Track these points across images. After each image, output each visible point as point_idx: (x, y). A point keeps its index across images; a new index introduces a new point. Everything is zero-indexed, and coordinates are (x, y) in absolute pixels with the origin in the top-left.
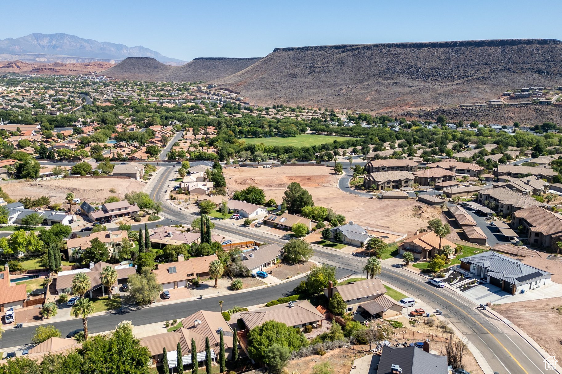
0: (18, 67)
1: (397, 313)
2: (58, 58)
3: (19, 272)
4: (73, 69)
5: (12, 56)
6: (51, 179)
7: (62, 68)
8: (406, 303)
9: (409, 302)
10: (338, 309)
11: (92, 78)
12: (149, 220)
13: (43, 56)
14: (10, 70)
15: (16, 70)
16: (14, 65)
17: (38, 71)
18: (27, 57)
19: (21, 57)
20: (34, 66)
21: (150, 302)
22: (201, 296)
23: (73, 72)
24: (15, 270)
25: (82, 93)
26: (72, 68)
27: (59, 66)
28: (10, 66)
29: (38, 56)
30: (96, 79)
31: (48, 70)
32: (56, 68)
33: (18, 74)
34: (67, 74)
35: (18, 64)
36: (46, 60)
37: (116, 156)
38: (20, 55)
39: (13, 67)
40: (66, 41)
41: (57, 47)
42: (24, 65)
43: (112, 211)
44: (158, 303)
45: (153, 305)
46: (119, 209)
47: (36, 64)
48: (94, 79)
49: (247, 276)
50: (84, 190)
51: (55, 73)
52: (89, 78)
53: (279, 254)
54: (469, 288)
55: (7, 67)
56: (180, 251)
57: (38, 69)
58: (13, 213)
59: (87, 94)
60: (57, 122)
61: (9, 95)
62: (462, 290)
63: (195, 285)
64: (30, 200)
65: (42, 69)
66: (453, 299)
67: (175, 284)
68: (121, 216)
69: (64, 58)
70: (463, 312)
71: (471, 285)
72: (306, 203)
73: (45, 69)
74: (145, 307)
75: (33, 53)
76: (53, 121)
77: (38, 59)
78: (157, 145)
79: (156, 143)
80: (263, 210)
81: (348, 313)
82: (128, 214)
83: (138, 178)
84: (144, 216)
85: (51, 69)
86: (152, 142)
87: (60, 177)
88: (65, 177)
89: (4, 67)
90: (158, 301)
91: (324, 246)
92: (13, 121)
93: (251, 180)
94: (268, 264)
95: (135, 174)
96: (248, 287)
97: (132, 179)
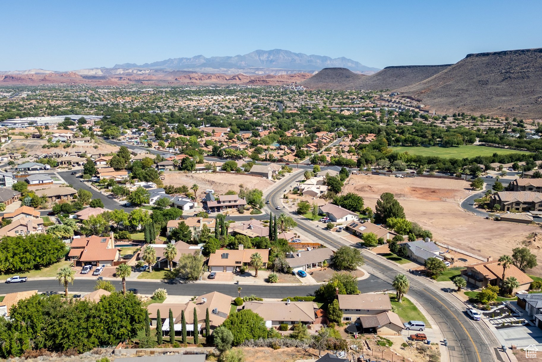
0: (240, 79)
1: (395, 332)
2: (273, 71)
3: (127, 240)
5: (238, 70)
6: (203, 172)
7: (272, 79)
8: (413, 325)
9: (416, 325)
10: (333, 315)
11: (291, 88)
12: (251, 214)
13: (261, 69)
14: (234, 82)
15: (238, 82)
16: (237, 78)
18: (249, 70)
19: (245, 71)
21: (196, 279)
22: (238, 282)
23: (280, 83)
24: (124, 238)
25: (278, 101)
26: (279, 80)
27: (270, 78)
28: (234, 79)
29: (257, 69)
30: (294, 88)
31: (261, 82)
32: (267, 80)
33: (238, 85)
34: (274, 84)
35: (240, 77)
36: (263, 73)
37: (268, 158)
38: (244, 69)
40: (281, 56)
41: (274, 61)
42: (244, 77)
43: (224, 202)
44: (203, 280)
45: (198, 282)
46: (230, 202)
48: (293, 88)
49: (287, 273)
50: (220, 183)
51: (265, 84)
52: (289, 88)
53: (328, 257)
54: (508, 326)
55: (232, 79)
56: (242, 242)
57: (253, 81)
58: (154, 196)
59: (281, 102)
60: (244, 126)
61: (223, 103)
62: (497, 328)
63: (242, 273)
64: (173, 187)
65: (256, 80)
66: (477, 334)
67: (225, 268)
68: (230, 207)
69: (277, 70)
70: (475, 347)
71: (513, 325)
72: (395, 215)
73: (259, 80)
74: (191, 282)
75: (254, 67)
76: (241, 125)
77: (257, 72)
78: (311, 149)
79: (311, 148)
80: (353, 216)
81: (346, 322)
82: (237, 206)
83: (270, 178)
84: (248, 210)
85: (263, 80)
86: (307, 147)
87: (210, 171)
88: (213, 172)
89: (229, 79)
90: (204, 279)
91: (387, 259)
92: (214, 124)
93: (369, 188)
94: (314, 265)
95: (267, 174)
96: (283, 282)
97: (264, 178)
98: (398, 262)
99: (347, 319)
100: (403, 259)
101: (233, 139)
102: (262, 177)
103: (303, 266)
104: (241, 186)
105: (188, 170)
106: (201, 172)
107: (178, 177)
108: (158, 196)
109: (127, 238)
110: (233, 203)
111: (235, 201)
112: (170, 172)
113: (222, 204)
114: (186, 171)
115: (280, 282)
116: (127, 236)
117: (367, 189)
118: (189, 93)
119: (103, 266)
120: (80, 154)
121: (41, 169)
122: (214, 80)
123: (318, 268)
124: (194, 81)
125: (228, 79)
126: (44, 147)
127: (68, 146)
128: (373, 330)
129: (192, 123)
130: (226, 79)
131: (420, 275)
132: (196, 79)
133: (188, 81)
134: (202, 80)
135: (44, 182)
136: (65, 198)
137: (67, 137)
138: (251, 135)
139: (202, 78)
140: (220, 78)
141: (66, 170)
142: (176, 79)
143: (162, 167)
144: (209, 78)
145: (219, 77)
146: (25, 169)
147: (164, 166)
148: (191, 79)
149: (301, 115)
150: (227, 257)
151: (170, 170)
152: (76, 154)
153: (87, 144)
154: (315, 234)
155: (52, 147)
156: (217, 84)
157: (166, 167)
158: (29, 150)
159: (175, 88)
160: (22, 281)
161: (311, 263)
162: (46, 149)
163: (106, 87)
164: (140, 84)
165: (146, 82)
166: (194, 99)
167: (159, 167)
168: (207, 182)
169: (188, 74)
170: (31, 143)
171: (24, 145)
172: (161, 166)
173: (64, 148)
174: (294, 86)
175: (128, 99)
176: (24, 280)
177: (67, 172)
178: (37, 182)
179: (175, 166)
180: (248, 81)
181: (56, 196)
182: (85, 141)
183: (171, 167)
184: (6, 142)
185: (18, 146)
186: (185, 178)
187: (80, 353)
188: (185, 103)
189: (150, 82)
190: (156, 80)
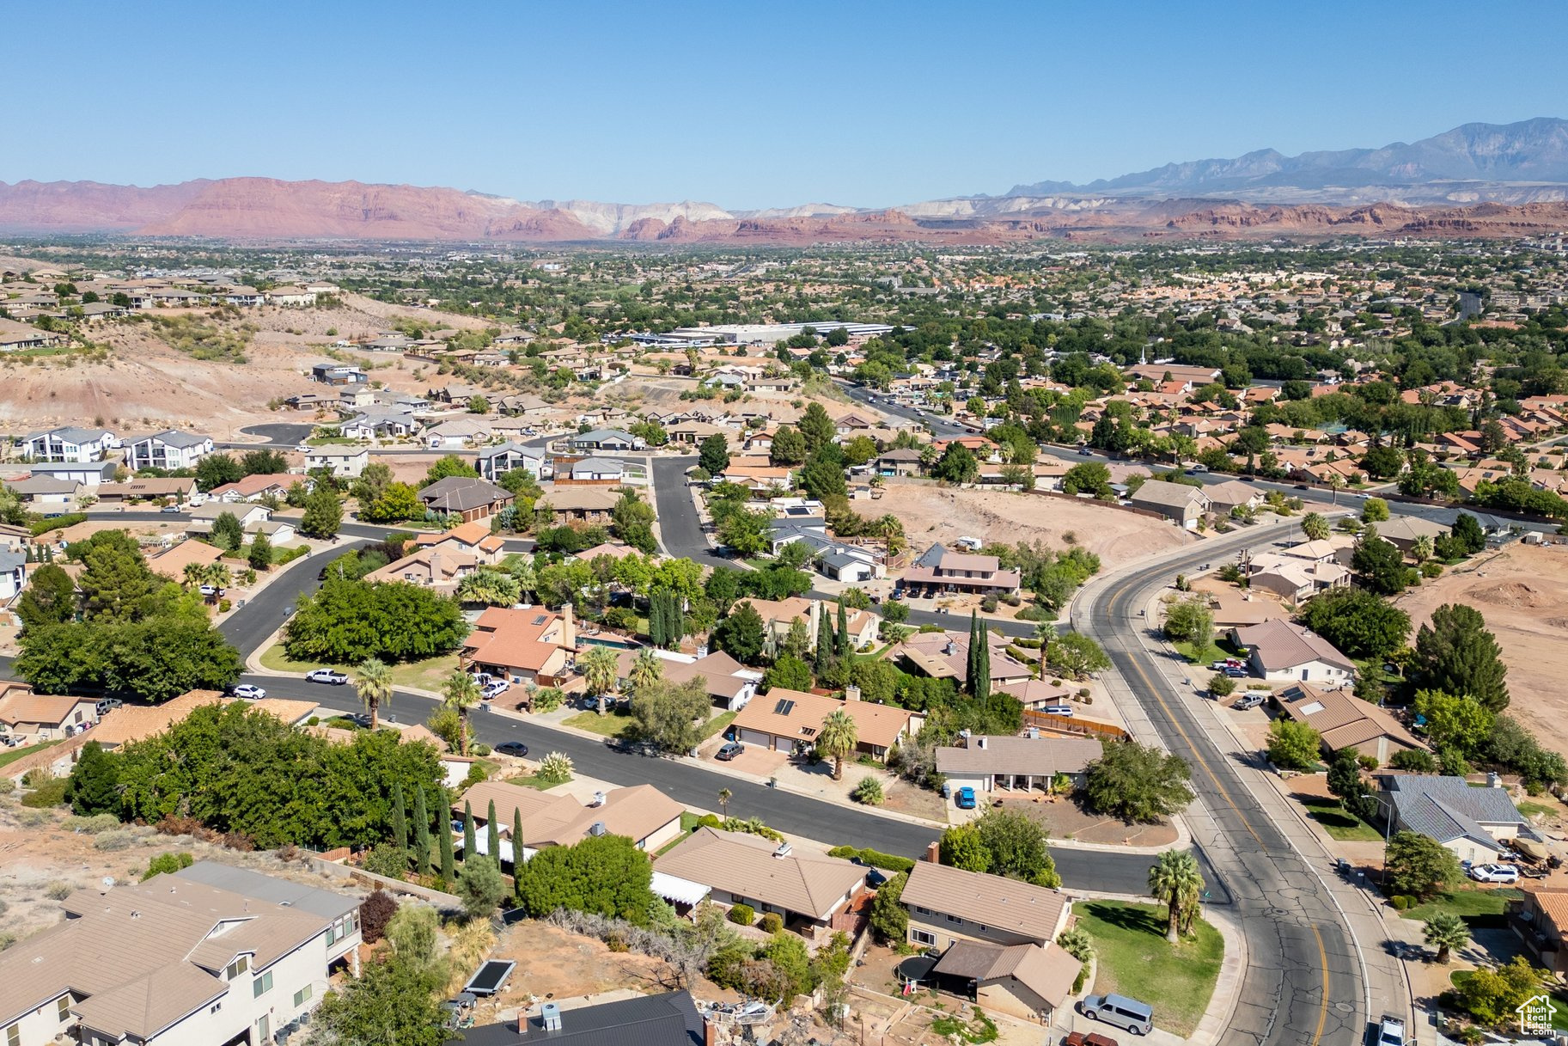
0: (1377, 220)
2: (1513, 190)
4: (1520, 222)
5: (1388, 190)
6: (994, 489)
7: (1493, 219)
8: (1109, 1008)
9: (1119, 1011)
11: (1547, 247)
12: (1016, 617)
13: (1471, 187)
14: (1352, 229)
15: (1368, 228)
16: (1367, 217)
17: (1419, 230)
18: (1426, 191)
19: (1410, 193)
20: (1420, 216)
21: (687, 751)
23: (1519, 229)
24: (618, 626)
25: (1472, 290)
26: (1519, 219)
27: (1487, 214)
28: (1356, 219)
29: (1457, 187)
30: (1559, 248)
31: (1448, 227)
32: (1471, 220)
33: (1365, 239)
34: (1500, 235)
35: (1378, 211)
36: (1476, 197)
38: (1409, 187)
39: (1363, 221)
40: (1552, 140)
41: (1524, 160)
42: (1393, 213)
44: (702, 760)
45: (686, 760)
47: (1425, 212)
48: (1555, 247)
49: (927, 785)
50: (1011, 523)
51: (1464, 234)
52: (1539, 247)
55: (1349, 221)
57: (1419, 224)
58: (786, 535)
59: (1481, 292)
61: (1272, 293)
63: (810, 761)
65: (1431, 223)
67: (773, 739)
73: (1440, 223)
74: (668, 758)
75: (1446, 181)
77: (1452, 197)
78: (1452, 450)
79: (1454, 444)
80: (1334, 670)
81: (920, 945)
82: (979, 589)
83: (1191, 524)
84: (1014, 604)
85: (1457, 223)
86: (1441, 440)
87: (1016, 487)
88: (1024, 490)
89: (1340, 221)
90: (703, 755)
91: (1311, 815)
92: (1185, 358)
93: (1519, 592)
94: (1021, 782)
95: (1181, 510)
96: (895, 809)
97: (1171, 522)
98: (1335, 830)
99: (924, 937)
100: (1362, 825)
101: (1208, 404)
102: (1161, 518)
103: (981, 777)
104: (1069, 538)
105: (951, 479)
106: (988, 487)
107: (918, 495)
108: (799, 537)
109: (624, 627)
110: (976, 580)
111: (985, 575)
112: (910, 479)
113: (945, 578)
114: (943, 480)
115: (887, 807)
116: (625, 622)
117: (1508, 595)
118: (1183, 264)
119: (516, 681)
120: (751, 418)
121: (623, 447)
122: (1288, 225)
123: (1033, 793)
124: (1224, 227)
125: (1335, 219)
126: (683, 397)
127: (734, 398)
128: (963, 986)
129: (1119, 352)
130: (1330, 221)
131: (1361, 884)
132: (1233, 223)
133: (1206, 227)
134: (1249, 224)
135: (603, 477)
136: (596, 517)
137: (747, 374)
138: (1278, 393)
139: (1252, 220)
140: (1310, 216)
141: (678, 454)
142: (1171, 224)
143: (888, 466)
144: (1275, 217)
145: (1305, 215)
146: (590, 445)
147: (893, 462)
148: (1215, 221)
149: (1522, 337)
150: (786, 713)
151: (909, 475)
152: (743, 418)
153: (782, 395)
154: (1155, 701)
155: (699, 397)
156: (1292, 236)
157: (900, 466)
158: (652, 402)
159: (1149, 249)
160: (334, 682)
161: (1011, 773)
162: (687, 403)
163: (966, 248)
164: (1062, 238)
165: (1082, 233)
166: (1186, 282)
167: (882, 465)
168: (981, 517)
169: (1208, 209)
170: (663, 385)
171: (645, 389)
172: (886, 461)
173: (726, 401)
174: (1559, 241)
175: (999, 282)
176: (338, 679)
177: (676, 459)
178: (588, 476)
179: (923, 465)
180: (1400, 224)
181: (575, 511)
182: (779, 388)
183: (913, 468)
184: (612, 379)
185: (632, 390)
186: (934, 500)
187: (258, 848)
188: (1154, 293)
189: (1090, 233)
190: (1109, 227)
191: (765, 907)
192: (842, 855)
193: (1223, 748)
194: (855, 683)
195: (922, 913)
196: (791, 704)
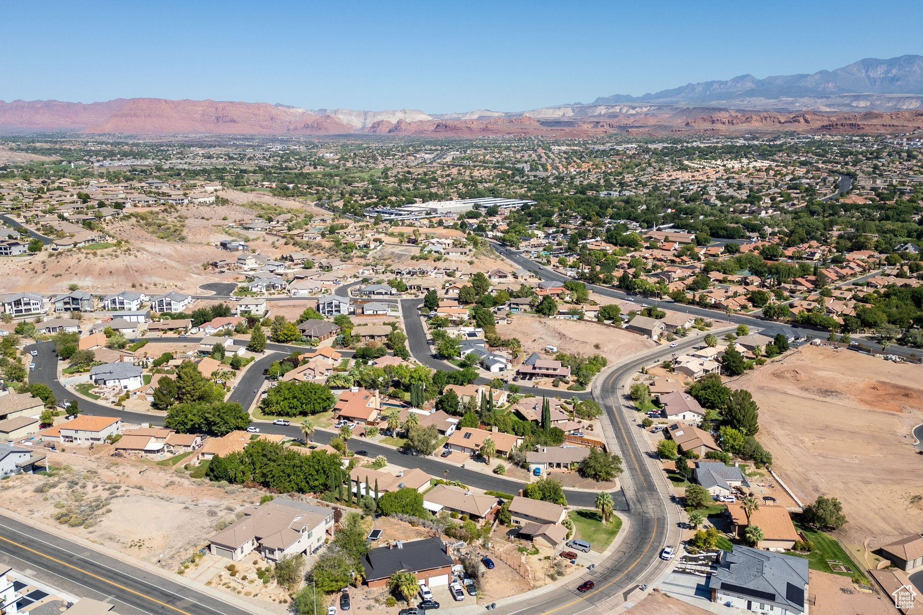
0: (807, 121)
1: (549, 545)
2: (890, 99)
4: (888, 124)
5: (817, 100)
6: (564, 318)
7: (874, 121)
8: (576, 544)
9: (579, 545)
11: (898, 144)
13: (865, 98)
14: (792, 127)
15: (801, 127)
16: (801, 119)
17: (830, 129)
18: (839, 100)
19: (830, 101)
20: (832, 119)
21: (430, 454)
23: (888, 128)
24: (396, 397)
25: (847, 174)
27: (871, 118)
28: (795, 121)
29: (857, 98)
30: (905, 144)
31: (846, 127)
32: (860, 123)
33: (798, 134)
34: (876, 132)
35: (807, 116)
36: (868, 104)
37: (697, 299)
38: (829, 98)
39: (799, 122)
40: (914, 69)
42: (817, 116)
43: (540, 368)
44: (435, 457)
45: (429, 457)
46: (548, 369)
47: (835, 116)
48: (902, 144)
49: (523, 467)
50: (571, 338)
52: (893, 143)
53: (580, 459)
54: (690, 573)
55: (791, 122)
57: (831, 125)
58: (467, 349)
59: (852, 176)
61: (736, 176)
62: (675, 571)
63: (478, 457)
65: (837, 125)
67: (463, 449)
68: (547, 376)
69: (901, 98)
71: (697, 573)
73: (842, 125)
74: (422, 456)
75: (851, 94)
77: (854, 104)
78: (799, 287)
79: (801, 284)
80: (696, 415)
81: (516, 524)
82: (552, 376)
83: (655, 338)
84: (567, 383)
85: (851, 125)
86: (796, 283)
87: (575, 317)
88: (579, 319)
89: (786, 122)
90: (436, 455)
91: (669, 478)
92: (678, 225)
93: (793, 374)
94: (559, 465)
95: (651, 331)
96: (510, 476)
97: (646, 336)
98: (675, 483)
99: (517, 522)
100: (685, 482)
101: (684, 258)
102: (641, 335)
103: (544, 464)
104: (597, 347)
105: (544, 314)
106: (562, 317)
107: (529, 321)
108: (472, 350)
109: (399, 398)
110: (551, 372)
111: (555, 369)
112: (525, 313)
113: (537, 371)
114: (541, 314)
115: (507, 476)
116: (399, 395)
117: (788, 375)
118: (689, 153)
119: (358, 423)
120: (448, 271)
121: (386, 293)
122: (755, 125)
123: (563, 469)
124: (718, 126)
125: (783, 121)
126: (413, 258)
127: (439, 259)
128: (529, 537)
129: (643, 221)
130: (780, 122)
131: (678, 503)
132: (724, 123)
133: (708, 125)
134: (733, 124)
135: (378, 313)
136: (379, 339)
137: (445, 244)
138: (722, 249)
139: (735, 121)
140: (768, 119)
141: (413, 297)
142: (687, 124)
143: (515, 306)
144: (748, 120)
145: (766, 118)
146: (370, 293)
147: (517, 304)
148: (713, 122)
149: (863, 209)
150: (468, 438)
151: (525, 310)
152: (444, 271)
153: (463, 258)
155: (421, 258)
156: (757, 133)
157: (520, 306)
158: (397, 261)
159: (675, 142)
160: (285, 425)
161: (555, 462)
162: (414, 262)
163: (568, 140)
164: (624, 133)
165: (635, 129)
166: (690, 167)
167: (512, 306)
168: (557, 335)
169: (709, 113)
170: (401, 251)
171: (393, 253)
172: (514, 304)
173: (435, 261)
174: (905, 140)
175: (585, 167)
176: (287, 424)
177: (412, 300)
178: (371, 312)
179: (532, 306)
180: (818, 124)
181: (370, 336)
182: (461, 253)
183: (527, 307)
184: (375, 248)
185: (386, 254)
186: (537, 325)
188: (671, 176)
189: (641, 130)
190: (652, 126)
191: (462, 512)
192: (490, 494)
193: (642, 450)
194: (496, 425)
195: (516, 514)
196: (470, 434)
